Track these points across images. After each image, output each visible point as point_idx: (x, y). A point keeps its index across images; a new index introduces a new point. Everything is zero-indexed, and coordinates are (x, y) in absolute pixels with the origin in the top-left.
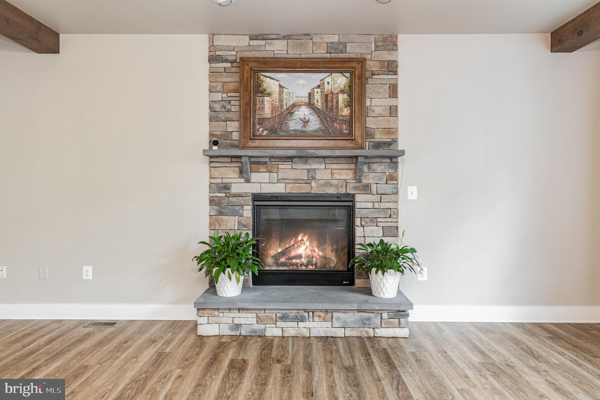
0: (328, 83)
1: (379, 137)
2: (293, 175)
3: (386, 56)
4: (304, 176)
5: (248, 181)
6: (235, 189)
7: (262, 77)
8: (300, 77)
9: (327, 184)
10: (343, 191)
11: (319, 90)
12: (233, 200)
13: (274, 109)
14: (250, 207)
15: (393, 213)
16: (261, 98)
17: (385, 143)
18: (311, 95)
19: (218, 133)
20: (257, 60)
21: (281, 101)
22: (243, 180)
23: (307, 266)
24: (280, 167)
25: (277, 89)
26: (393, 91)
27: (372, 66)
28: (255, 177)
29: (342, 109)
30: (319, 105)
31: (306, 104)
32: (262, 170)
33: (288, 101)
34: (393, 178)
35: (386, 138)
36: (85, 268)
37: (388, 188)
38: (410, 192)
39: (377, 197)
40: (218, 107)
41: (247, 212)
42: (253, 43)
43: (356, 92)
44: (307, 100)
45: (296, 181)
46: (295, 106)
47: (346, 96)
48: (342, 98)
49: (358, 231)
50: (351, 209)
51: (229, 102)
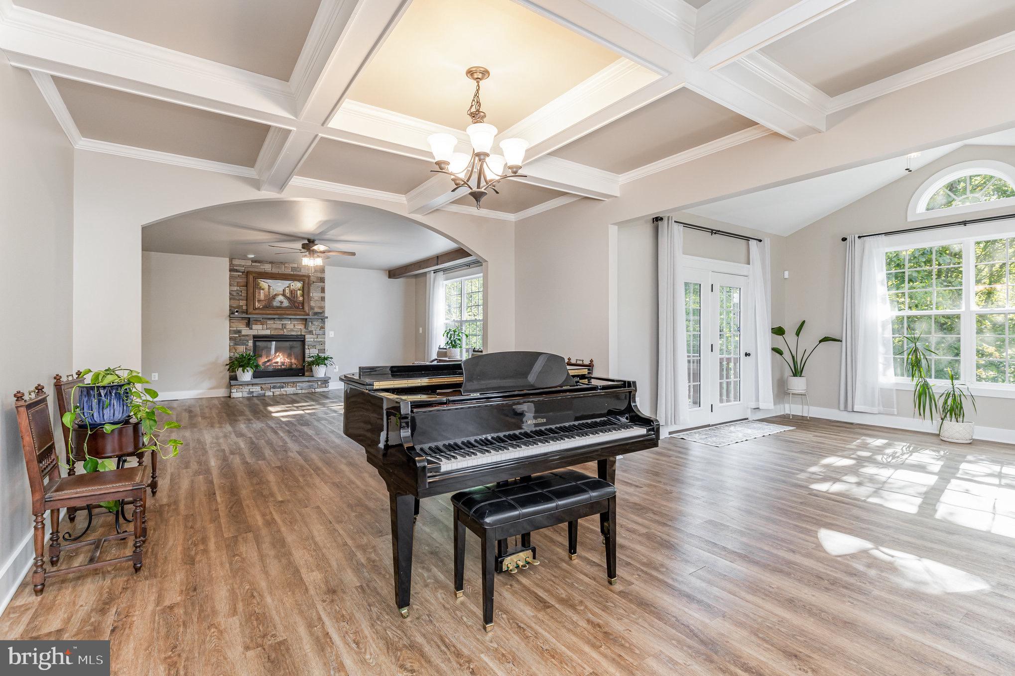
0: (292, 285)
1: (316, 310)
2: (274, 326)
3: (320, 276)
4: (280, 327)
5: (251, 329)
6: (244, 333)
7: (259, 281)
8: (278, 282)
9: (292, 331)
10: (299, 333)
11: (288, 288)
12: (243, 338)
13: (265, 296)
14: (252, 341)
15: (323, 343)
16: (258, 291)
17: (319, 313)
18: (284, 291)
19: (235, 306)
20: (256, 273)
21: (269, 292)
22: (248, 329)
23: (281, 366)
24: (268, 322)
25: (267, 287)
26: (323, 290)
27: (312, 279)
28: (254, 327)
29: (299, 298)
30: (288, 295)
31: (282, 294)
32: (259, 324)
33: (273, 293)
34: (323, 328)
35: (319, 311)
36: (153, 374)
37: (321, 332)
38: (330, 334)
39: (316, 336)
40: (235, 293)
41: (251, 343)
42: (254, 264)
43: (306, 290)
44: (282, 293)
45: (276, 329)
46: (276, 295)
47: (301, 292)
48: (299, 292)
49: (307, 351)
50: (303, 342)
51: (241, 291)
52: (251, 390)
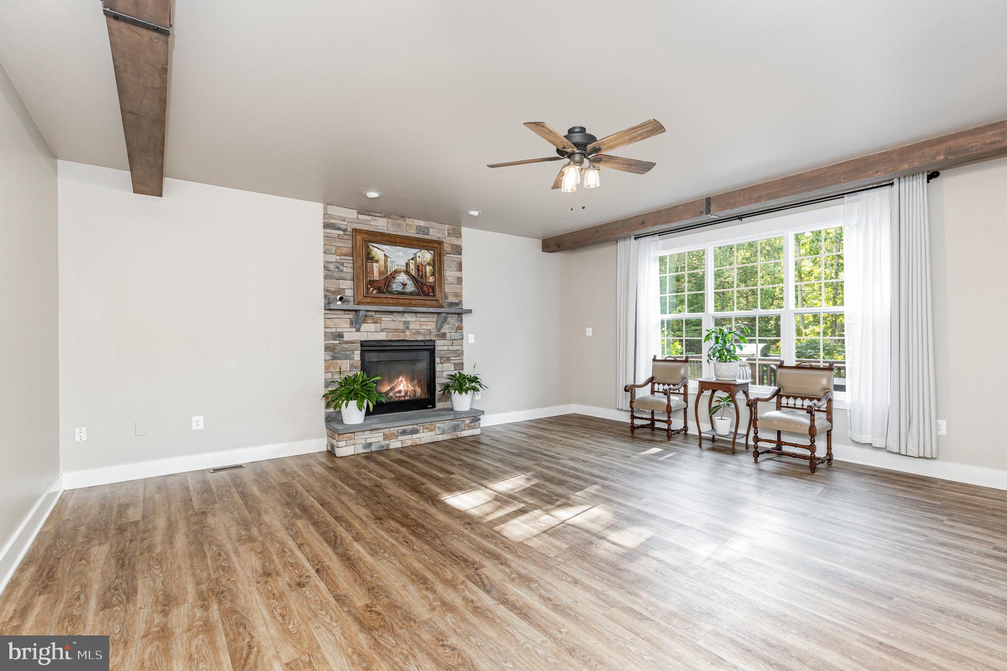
0: (419, 257)
1: (451, 299)
2: (392, 326)
3: (455, 241)
4: (401, 326)
5: (358, 330)
6: (347, 338)
7: (371, 247)
8: (399, 250)
9: (418, 333)
10: (428, 338)
11: (413, 261)
12: (346, 346)
13: (381, 273)
14: (359, 352)
15: (460, 353)
16: (371, 264)
17: (455, 303)
18: (407, 265)
19: (333, 289)
20: (367, 232)
21: (386, 267)
22: (354, 330)
23: (404, 397)
24: (383, 319)
25: (381, 258)
26: (460, 268)
27: (447, 248)
28: (364, 327)
29: (429, 277)
30: (413, 273)
31: (404, 271)
32: (370, 321)
33: (391, 268)
34: (460, 328)
35: (455, 300)
36: (195, 418)
37: (456, 335)
38: (470, 338)
39: (450, 343)
40: (332, 267)
41: (357, 356)
42: (361, 217)
43: (438, 264)
44: (404, 268)
45: (395, 330)
46: (396, 272)
47: (431, 267)
48: (429, 269)
49: (438, 368)
50: (432, 352)
51: (342, 264)
52: (369, 441)
